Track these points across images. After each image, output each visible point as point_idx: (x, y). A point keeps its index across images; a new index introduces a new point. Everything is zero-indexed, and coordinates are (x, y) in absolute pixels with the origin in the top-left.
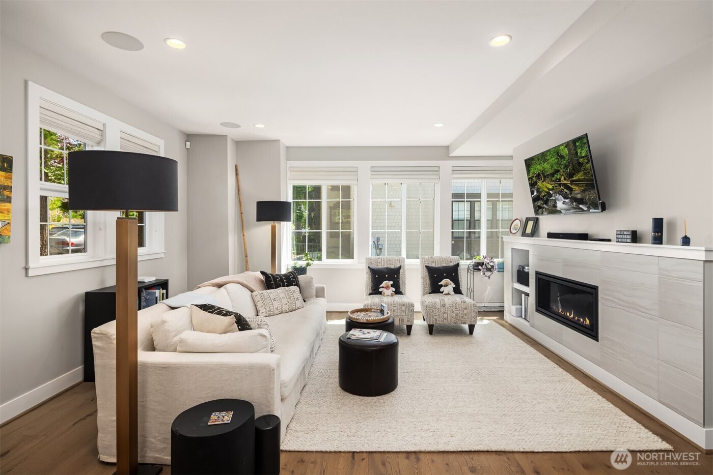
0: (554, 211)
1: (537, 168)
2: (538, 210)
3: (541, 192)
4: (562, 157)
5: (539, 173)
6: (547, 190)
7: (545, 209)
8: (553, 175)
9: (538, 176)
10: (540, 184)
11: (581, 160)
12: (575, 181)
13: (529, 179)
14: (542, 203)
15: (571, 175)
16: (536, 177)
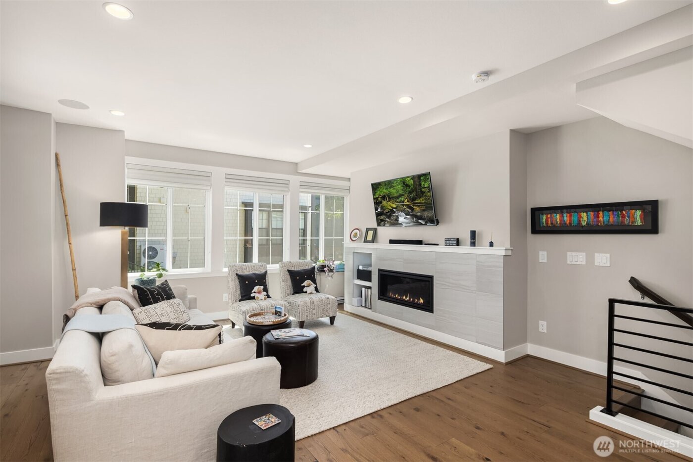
0: (396, 223)
1: (383, 191)
2: (380, 223)
3: (385, 209)
4: (407, 186)
5: (384, 196)
6: (390, 208)
7: (388, 222)
8: (397, 198)
9: (384, 198)
10: (384, 203)
11: (423, 190)
12: (417, 203)
13: (374, 199)
14: (384, 216)
15: (413, 199)
16: (381, 198)
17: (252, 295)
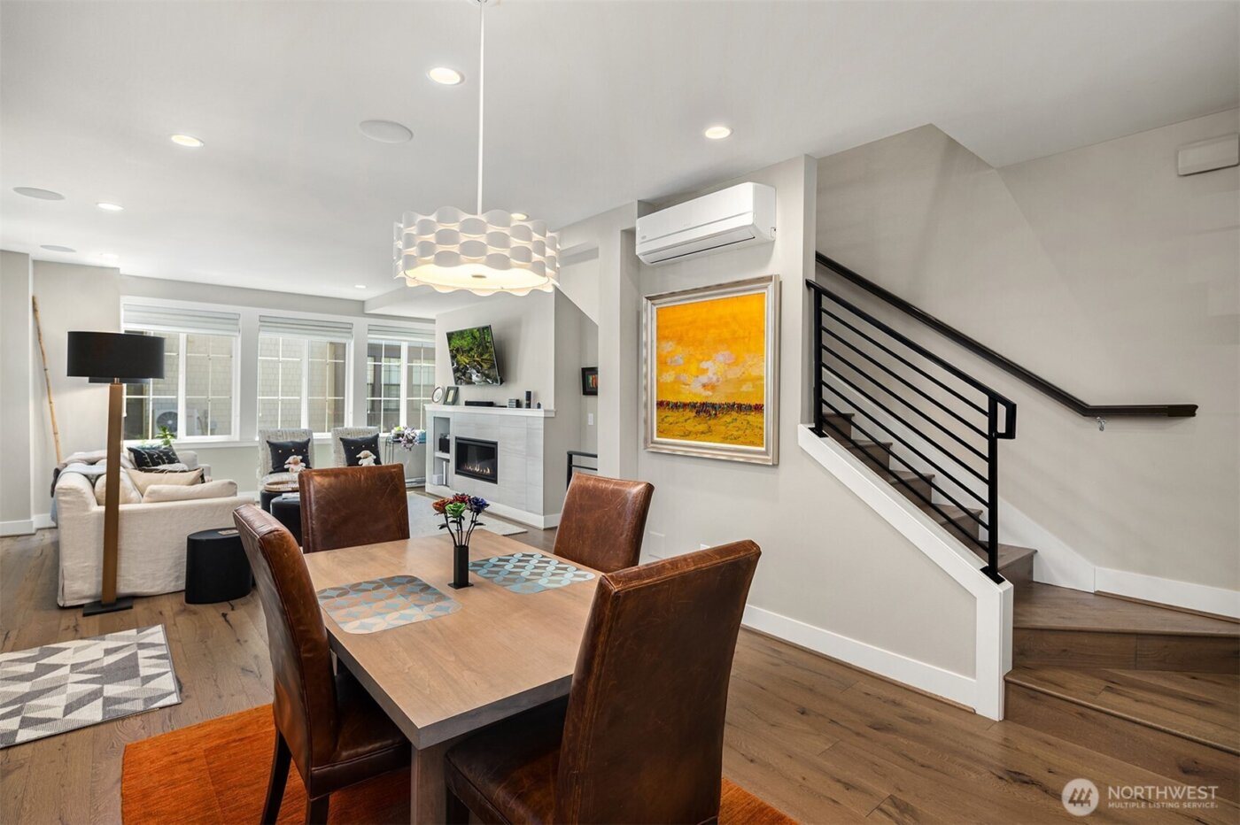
0: (470, 382)
1: (457, 343)
2: (458, 381)
3: (460, 365)
4: (475, 338)
5: (458, 348)
6: (464, 364)
7: (464, 380)
8: (468, 352)
9: (457, 350)
10: (459, 357)
11: (488, 344)
12: (483, 360)
13: (450, 352)
14: (461, 374)
15: (481, 355)
17: (286, 467)
